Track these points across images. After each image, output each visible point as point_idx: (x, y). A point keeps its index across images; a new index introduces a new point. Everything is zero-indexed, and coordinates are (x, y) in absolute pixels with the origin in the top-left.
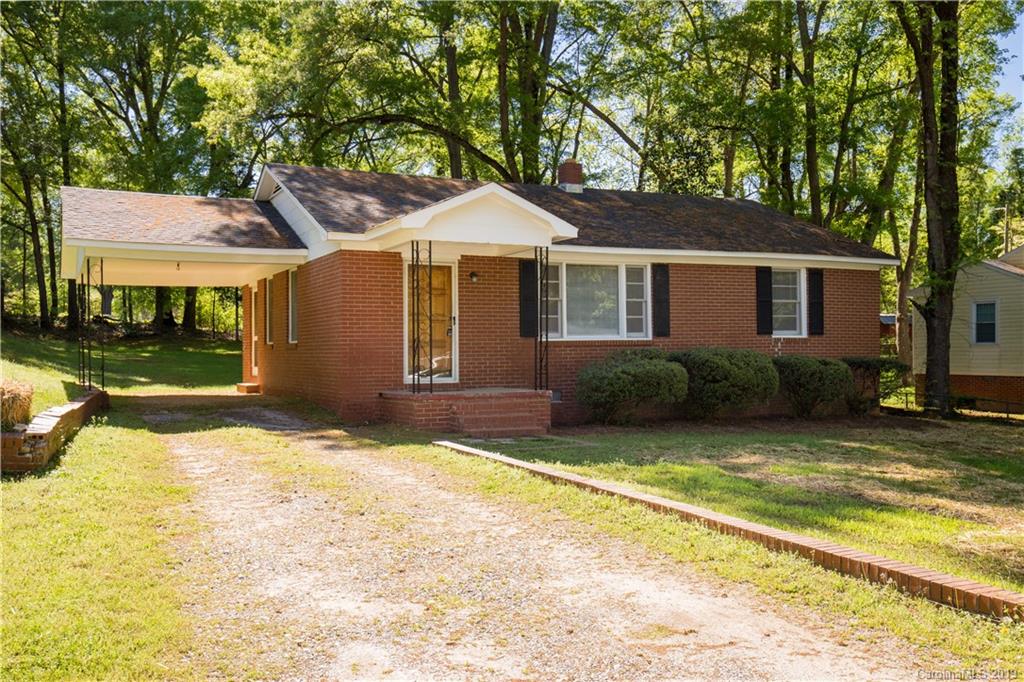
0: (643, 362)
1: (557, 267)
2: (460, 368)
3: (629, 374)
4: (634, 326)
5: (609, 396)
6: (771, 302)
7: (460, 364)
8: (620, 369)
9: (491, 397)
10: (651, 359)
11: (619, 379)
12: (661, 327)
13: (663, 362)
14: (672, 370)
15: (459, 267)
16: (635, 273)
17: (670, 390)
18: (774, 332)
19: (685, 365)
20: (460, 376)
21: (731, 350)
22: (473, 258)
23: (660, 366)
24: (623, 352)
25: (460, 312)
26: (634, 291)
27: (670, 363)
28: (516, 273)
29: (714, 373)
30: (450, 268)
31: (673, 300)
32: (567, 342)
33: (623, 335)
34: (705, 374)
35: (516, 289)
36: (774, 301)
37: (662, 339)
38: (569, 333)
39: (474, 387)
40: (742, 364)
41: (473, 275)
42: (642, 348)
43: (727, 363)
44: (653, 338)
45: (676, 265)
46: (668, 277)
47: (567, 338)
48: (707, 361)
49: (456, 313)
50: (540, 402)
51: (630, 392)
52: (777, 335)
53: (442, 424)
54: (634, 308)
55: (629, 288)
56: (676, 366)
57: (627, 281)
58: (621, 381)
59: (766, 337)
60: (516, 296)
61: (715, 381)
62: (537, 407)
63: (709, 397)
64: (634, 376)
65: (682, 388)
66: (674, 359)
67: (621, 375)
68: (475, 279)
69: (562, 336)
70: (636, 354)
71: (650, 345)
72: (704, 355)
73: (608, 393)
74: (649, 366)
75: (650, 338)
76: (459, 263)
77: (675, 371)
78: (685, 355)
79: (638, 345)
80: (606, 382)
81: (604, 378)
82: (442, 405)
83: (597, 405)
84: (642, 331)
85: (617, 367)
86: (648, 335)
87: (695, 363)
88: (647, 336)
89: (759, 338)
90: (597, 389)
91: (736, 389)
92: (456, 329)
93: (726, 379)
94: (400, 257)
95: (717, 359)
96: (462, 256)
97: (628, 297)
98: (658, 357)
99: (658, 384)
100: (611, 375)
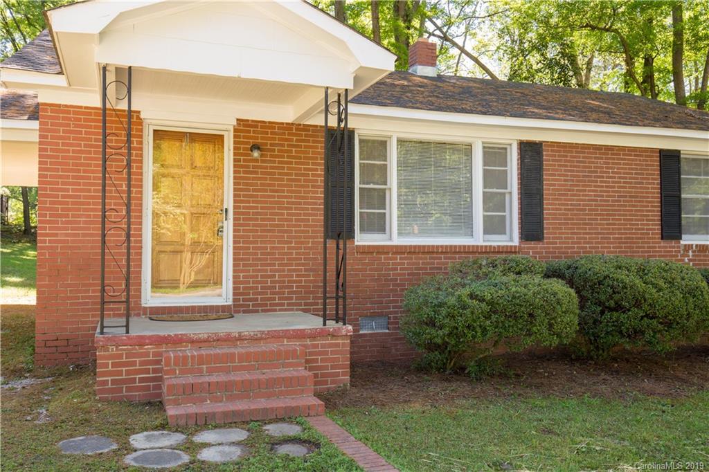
0: (505, 279)
1: (385, 142)
2: (234, 283)
3: (482, 300)
4: (494, 226)
5: (450, 334)
6: (679, 197)
7: (234, 277)
8: (467, 291)
9: (240, 338)
10: (519, 273)
11: (464, 307)
12: (532, 229)
13: (537, 279)
14: (555, 294)
15: (235, 137)
16: (494, 154)
17: (551, 325)
18: (683, 236)
19: (571, 283)
20: (234, 294)
21: (640, 260)
22: (255, 124)
23: (533, 285)
24: (475, 262)
25: (235, 201)
26: (494, 179)
27: (548, 281)
28: (320, 147)
29: (617, 297)
30: (222, 137)
31: (548, 191)
32: (396, 247)
33: (478, 238)
34: (603, 298)
35: (320, 169)
36: (683, 196)
37: (533, 244)
38: (400, 234)
39: (257, 311)
40: (661, 283)
41: (255, 147)
42: (504, 256)
43: (638, 281)
44: (520, 242)
45: (553, 144)
46: (541, 161)
47: (397, 241)
48: (605, 277)
49: (229, 203)
50: (330, 345)
51: (484, 331)
52: (686, 240)
53: (148, 388)
54: (494, 202)
55: (486, 174)
56: (558, 286)
57: (485, 164)
58: (468, 312)
59: (673, 243)
60: (320, 180)
61: (618, 308)
62: (326, 353)
63: (607, 333)
64: (491, 303)
65: (569, 322)
66: (552, 273)
67: (469, 301)
68: (256, 154)
69: (390, 239)
70: (495, 266)
71: (515, 252)
72: (600, 268)
73: (446, 331)
74: (514, 286)
75: (516, 241)
76: (235, 130)
77: (560, 296)
78: (569, 267)
79: (499, 252)
80: (444, 311)
81: (441, 305)
82: (147, 354)
83: (432, 347)
84: (505, 233)
85: (464, 286)
86: (511, 237)
87: (586, 281)
88: (511, 239)
89: (663, 244)
90: (431, 323)
91: (655, 322)
92: (229, 226)
93: (637, 304)
94: (138, 117)
95: (622, 275)
96: (238, 120)
97: (485, 187)
98: (530, 270)
99: (531, 315)
100: (452, 301)
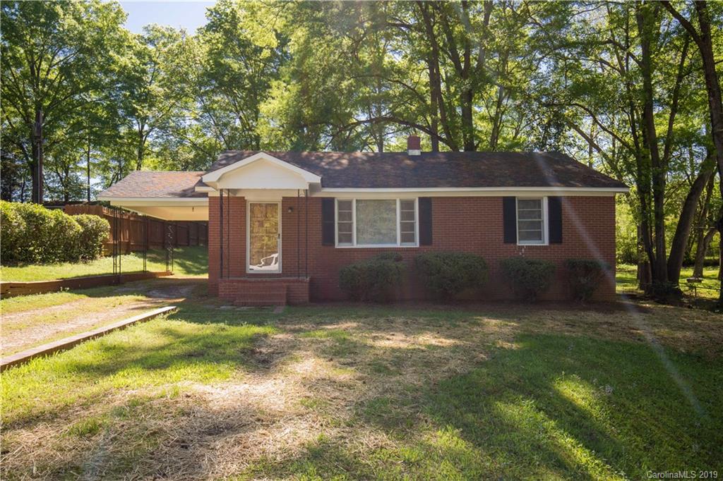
4: (407, 238)
7: (282, 262)
12: (426, 238)
16: (407, 205)
18: (518, 242)
20: (283, 268)
22: (291, 198)
25: (282, 231)
26: (407, 215)
29: (430, 269)
30: (277, 204)
31: (434, 221)
32: (356, 249)
33: (398, 245)
35: (319, 216)
36: (517, 220)
37: (426, 246)
38: (357, 243)
40: (452, 263)
41: (291, 208)
44: (420, 245)
45: (437, 198)
46: (431, 206)
47: (356, 246)
52: (522, 244)
54: (407, 227)
55: (402, 214)
57: (402, 209)
59: (512, 245)
60: (319, 221)
61: (432, 274)
68: (290, 211)
69: (353, 245)
71: (417, 251)
75: (418, 246)
76: (283, 202)
84: (412, 241)
88: (415, 244)
89: (505, 246)
91: (446, 280)
92: (280, 241)
93: (438, 273)
94: (244, 199)
97: (402, 220)
